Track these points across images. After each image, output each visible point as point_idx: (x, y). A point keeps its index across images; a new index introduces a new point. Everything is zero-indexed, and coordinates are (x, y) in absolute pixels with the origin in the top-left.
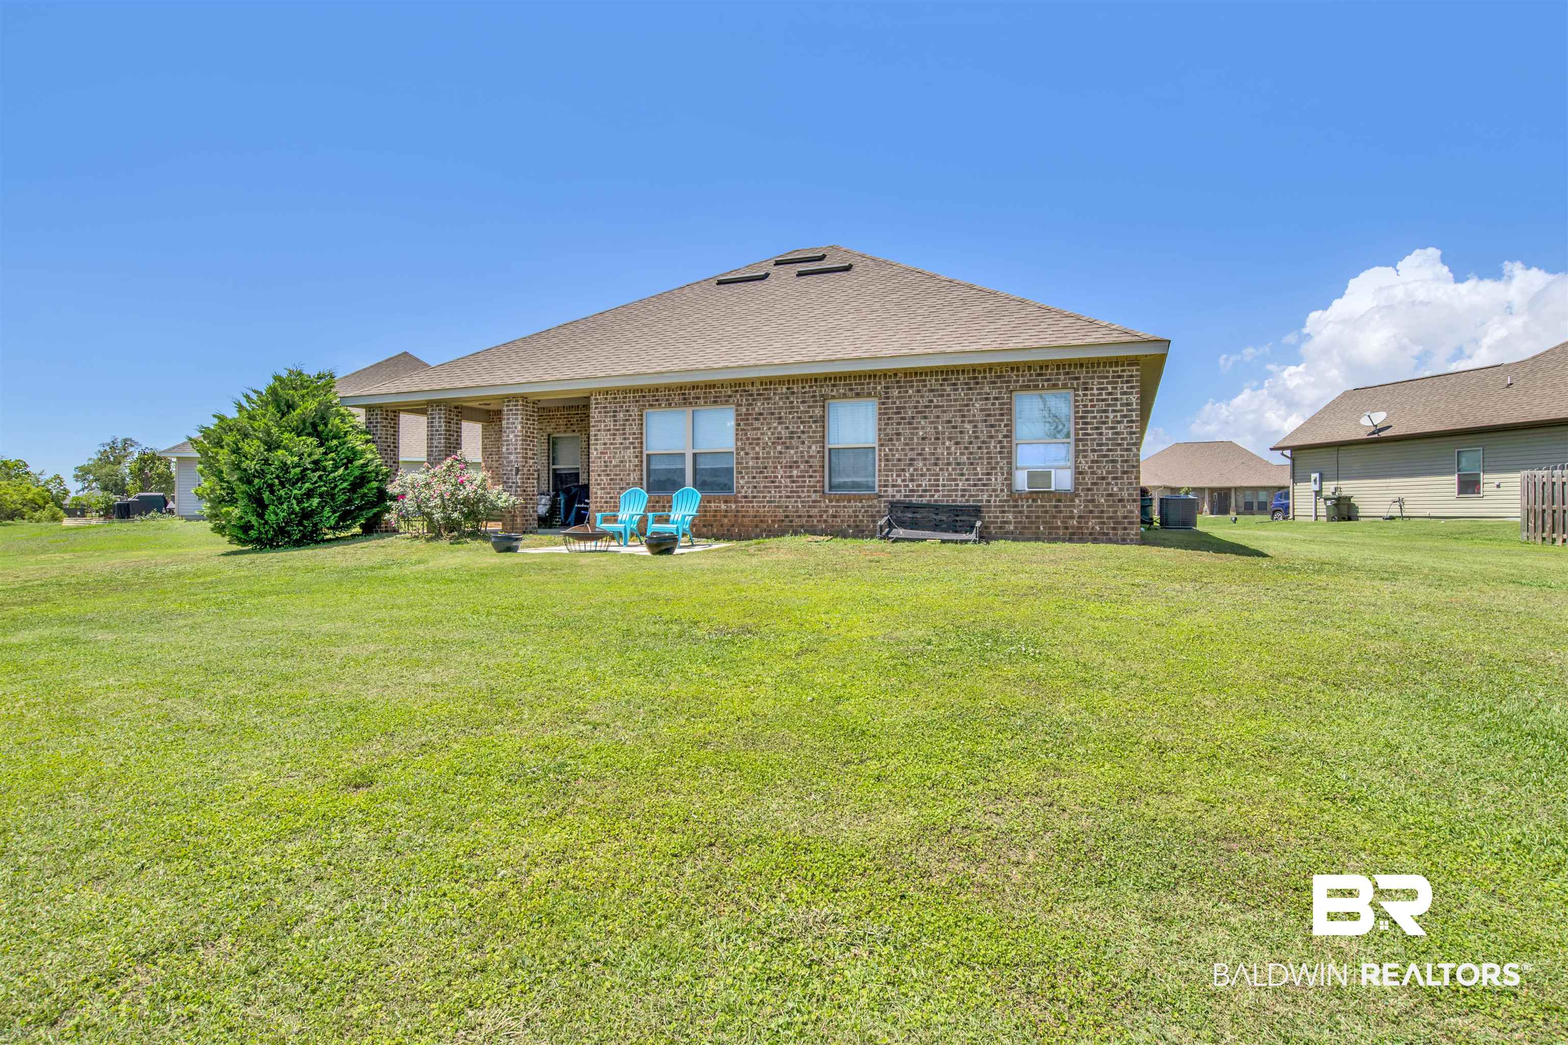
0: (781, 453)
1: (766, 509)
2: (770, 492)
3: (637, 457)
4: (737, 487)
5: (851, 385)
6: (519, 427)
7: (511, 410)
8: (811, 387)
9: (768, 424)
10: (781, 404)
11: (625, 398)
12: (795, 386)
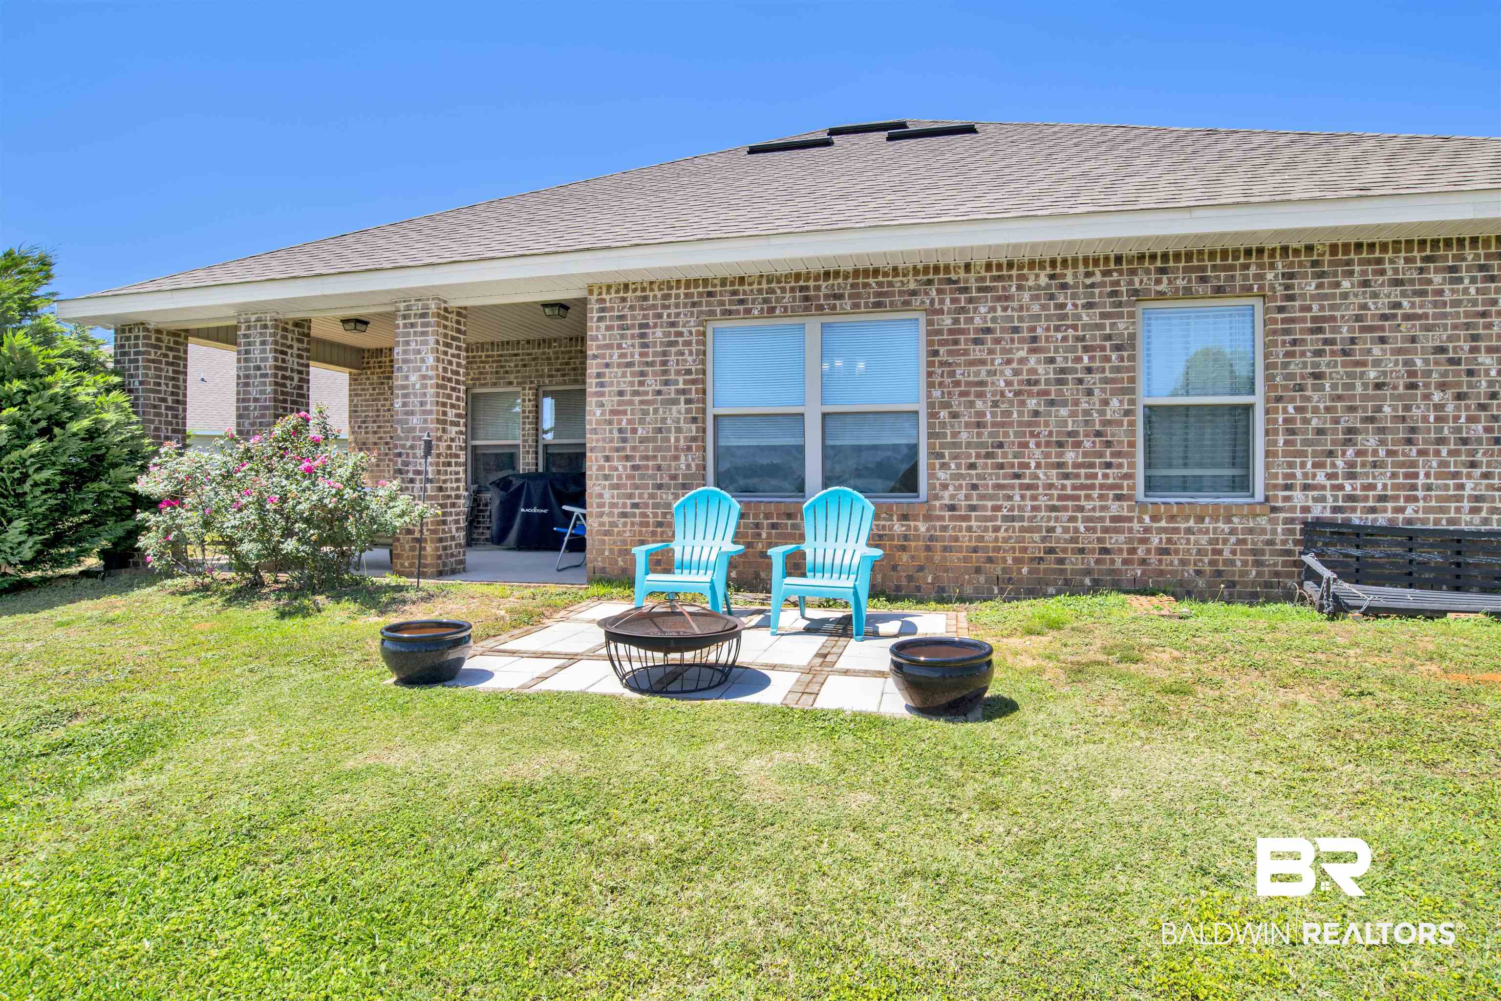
0: (1036, 413)
1: (1002, 534)
2: (1010, 498)
3: (694, 420)
4: (931, 487)
5: (1203, 269)
6: (431, 360)
7: (412, 325)
8: (1105, 273)
9: (1004, 351)
10: (1036, 308)
11: (666, 297)
12: (1069, 272)
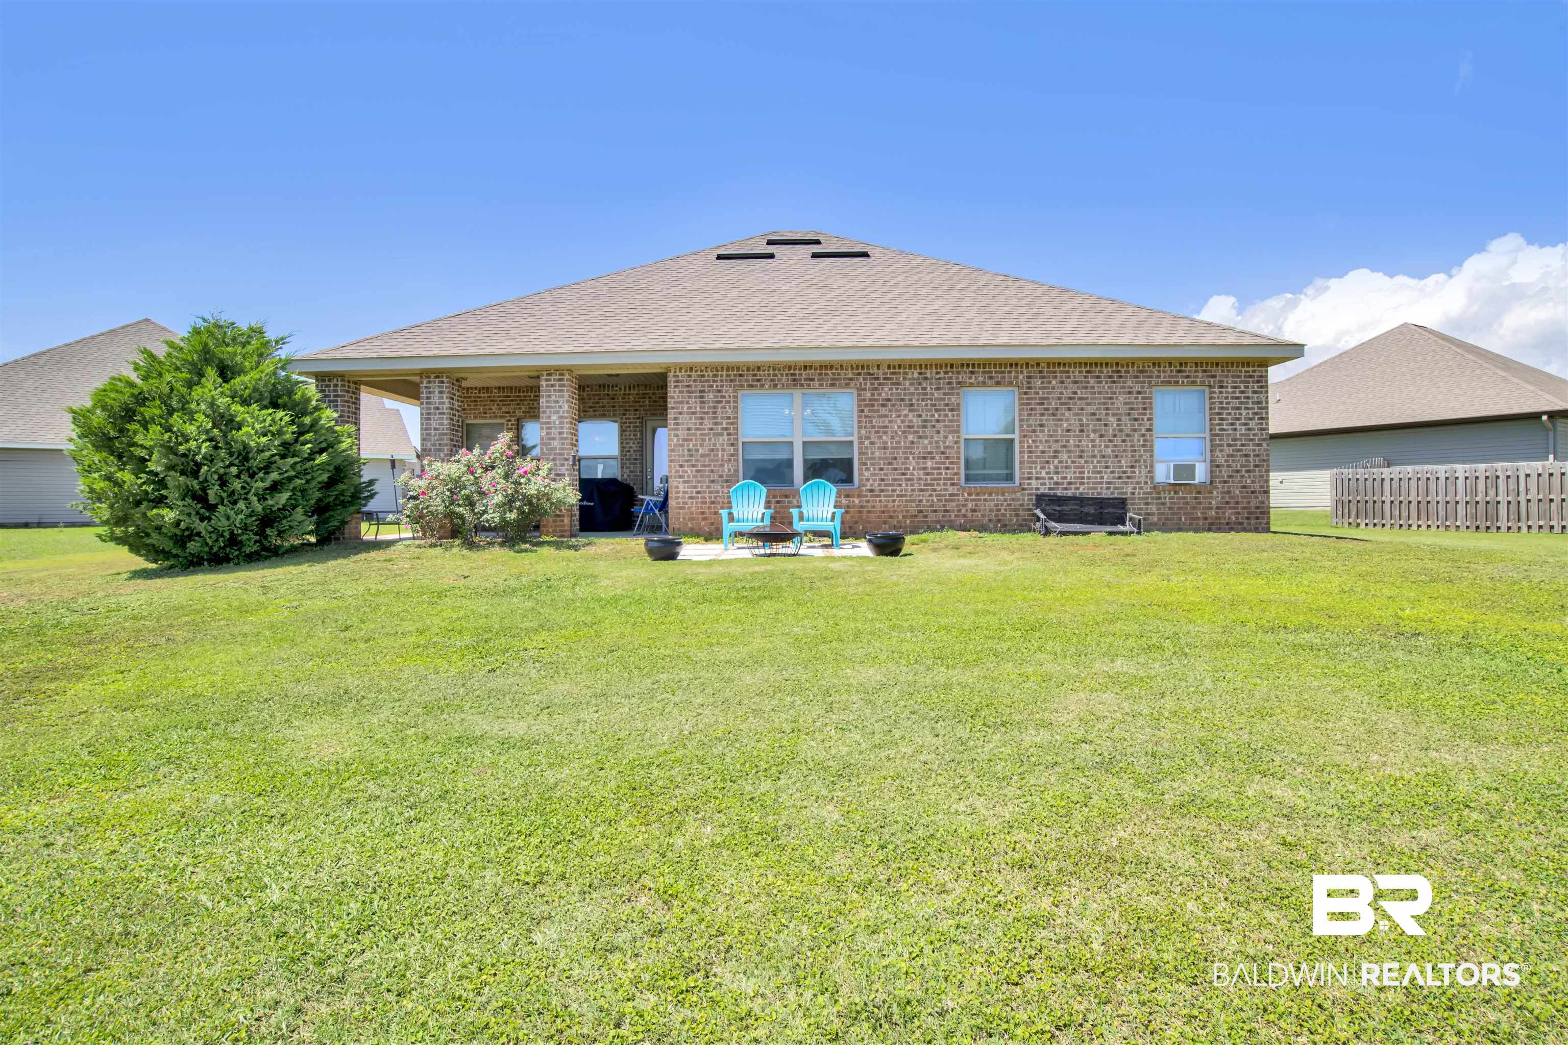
0: (913, 442)
1: (896, 503)
2: (900, 485)
3: (732, 445)
4: (861, 480)
5: (991, 372)
6: (566, 407)
7: (552, 386)
8: (946, 373)
9: (897, 411)
10: (912, 389)
11: (715, 376)
12: (928, 372)
